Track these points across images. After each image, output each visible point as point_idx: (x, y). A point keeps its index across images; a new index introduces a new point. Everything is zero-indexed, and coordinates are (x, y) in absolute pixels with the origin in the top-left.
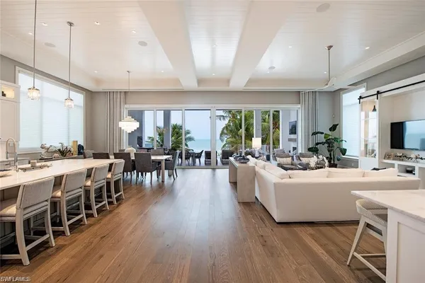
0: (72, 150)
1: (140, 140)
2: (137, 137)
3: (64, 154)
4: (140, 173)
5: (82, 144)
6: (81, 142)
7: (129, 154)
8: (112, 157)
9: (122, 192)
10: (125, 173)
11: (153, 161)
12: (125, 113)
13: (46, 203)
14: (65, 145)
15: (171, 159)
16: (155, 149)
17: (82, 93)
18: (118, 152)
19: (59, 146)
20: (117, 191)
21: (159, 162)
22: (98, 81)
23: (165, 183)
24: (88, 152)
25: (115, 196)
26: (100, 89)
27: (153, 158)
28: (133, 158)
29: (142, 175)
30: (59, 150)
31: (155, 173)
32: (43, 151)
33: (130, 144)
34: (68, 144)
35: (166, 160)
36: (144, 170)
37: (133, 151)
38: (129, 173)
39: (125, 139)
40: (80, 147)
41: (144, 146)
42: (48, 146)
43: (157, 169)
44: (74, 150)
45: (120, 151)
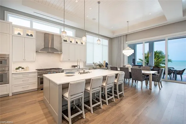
0: (103, 65)
1: (134, 60)
2: (132, 59)
3: (100, 66)
4: (134, 81)
5: (107, 62)
6: (107, 61)
7: (128, 68)
8: (119, 69)
9: (123, 92)
10: (126, 79)
11: (143, 74)
12: (126, 45)
13: (82, 94)
14: (101, 62)
15: (157, 74)
16: (144, 66)
17: (107, 40)
18: (122, 67)
19: (99, 63)
20: (120, 91)
21: (148, 75)
22: (113, 32)
23: (153, 90)
24: (109, 66)
25: (119, 94)
26: (114, 36)
27: (143, 72)
28: (130, 71)
29: (135, 81)
30: (99, 65)
31: (144, 82)
32: (94, 65)
33: (129, 63)
34: (102, 62)
35: (153, 74)
36: (136, 79)
37: (130, 67)
38: (128, 79)
39: (126, 60)
40: (107, 64)
41: (136, 64)
42: (95, 63)
43: (146, 80)
44: (104, 65)
45: (123, 66)
